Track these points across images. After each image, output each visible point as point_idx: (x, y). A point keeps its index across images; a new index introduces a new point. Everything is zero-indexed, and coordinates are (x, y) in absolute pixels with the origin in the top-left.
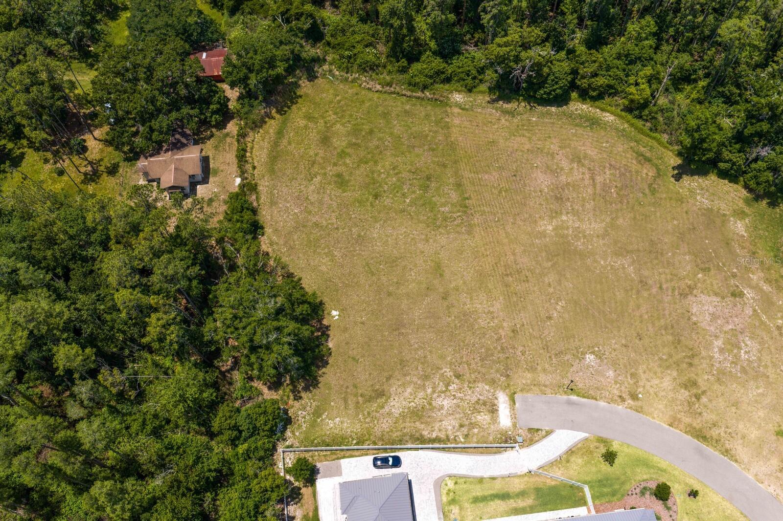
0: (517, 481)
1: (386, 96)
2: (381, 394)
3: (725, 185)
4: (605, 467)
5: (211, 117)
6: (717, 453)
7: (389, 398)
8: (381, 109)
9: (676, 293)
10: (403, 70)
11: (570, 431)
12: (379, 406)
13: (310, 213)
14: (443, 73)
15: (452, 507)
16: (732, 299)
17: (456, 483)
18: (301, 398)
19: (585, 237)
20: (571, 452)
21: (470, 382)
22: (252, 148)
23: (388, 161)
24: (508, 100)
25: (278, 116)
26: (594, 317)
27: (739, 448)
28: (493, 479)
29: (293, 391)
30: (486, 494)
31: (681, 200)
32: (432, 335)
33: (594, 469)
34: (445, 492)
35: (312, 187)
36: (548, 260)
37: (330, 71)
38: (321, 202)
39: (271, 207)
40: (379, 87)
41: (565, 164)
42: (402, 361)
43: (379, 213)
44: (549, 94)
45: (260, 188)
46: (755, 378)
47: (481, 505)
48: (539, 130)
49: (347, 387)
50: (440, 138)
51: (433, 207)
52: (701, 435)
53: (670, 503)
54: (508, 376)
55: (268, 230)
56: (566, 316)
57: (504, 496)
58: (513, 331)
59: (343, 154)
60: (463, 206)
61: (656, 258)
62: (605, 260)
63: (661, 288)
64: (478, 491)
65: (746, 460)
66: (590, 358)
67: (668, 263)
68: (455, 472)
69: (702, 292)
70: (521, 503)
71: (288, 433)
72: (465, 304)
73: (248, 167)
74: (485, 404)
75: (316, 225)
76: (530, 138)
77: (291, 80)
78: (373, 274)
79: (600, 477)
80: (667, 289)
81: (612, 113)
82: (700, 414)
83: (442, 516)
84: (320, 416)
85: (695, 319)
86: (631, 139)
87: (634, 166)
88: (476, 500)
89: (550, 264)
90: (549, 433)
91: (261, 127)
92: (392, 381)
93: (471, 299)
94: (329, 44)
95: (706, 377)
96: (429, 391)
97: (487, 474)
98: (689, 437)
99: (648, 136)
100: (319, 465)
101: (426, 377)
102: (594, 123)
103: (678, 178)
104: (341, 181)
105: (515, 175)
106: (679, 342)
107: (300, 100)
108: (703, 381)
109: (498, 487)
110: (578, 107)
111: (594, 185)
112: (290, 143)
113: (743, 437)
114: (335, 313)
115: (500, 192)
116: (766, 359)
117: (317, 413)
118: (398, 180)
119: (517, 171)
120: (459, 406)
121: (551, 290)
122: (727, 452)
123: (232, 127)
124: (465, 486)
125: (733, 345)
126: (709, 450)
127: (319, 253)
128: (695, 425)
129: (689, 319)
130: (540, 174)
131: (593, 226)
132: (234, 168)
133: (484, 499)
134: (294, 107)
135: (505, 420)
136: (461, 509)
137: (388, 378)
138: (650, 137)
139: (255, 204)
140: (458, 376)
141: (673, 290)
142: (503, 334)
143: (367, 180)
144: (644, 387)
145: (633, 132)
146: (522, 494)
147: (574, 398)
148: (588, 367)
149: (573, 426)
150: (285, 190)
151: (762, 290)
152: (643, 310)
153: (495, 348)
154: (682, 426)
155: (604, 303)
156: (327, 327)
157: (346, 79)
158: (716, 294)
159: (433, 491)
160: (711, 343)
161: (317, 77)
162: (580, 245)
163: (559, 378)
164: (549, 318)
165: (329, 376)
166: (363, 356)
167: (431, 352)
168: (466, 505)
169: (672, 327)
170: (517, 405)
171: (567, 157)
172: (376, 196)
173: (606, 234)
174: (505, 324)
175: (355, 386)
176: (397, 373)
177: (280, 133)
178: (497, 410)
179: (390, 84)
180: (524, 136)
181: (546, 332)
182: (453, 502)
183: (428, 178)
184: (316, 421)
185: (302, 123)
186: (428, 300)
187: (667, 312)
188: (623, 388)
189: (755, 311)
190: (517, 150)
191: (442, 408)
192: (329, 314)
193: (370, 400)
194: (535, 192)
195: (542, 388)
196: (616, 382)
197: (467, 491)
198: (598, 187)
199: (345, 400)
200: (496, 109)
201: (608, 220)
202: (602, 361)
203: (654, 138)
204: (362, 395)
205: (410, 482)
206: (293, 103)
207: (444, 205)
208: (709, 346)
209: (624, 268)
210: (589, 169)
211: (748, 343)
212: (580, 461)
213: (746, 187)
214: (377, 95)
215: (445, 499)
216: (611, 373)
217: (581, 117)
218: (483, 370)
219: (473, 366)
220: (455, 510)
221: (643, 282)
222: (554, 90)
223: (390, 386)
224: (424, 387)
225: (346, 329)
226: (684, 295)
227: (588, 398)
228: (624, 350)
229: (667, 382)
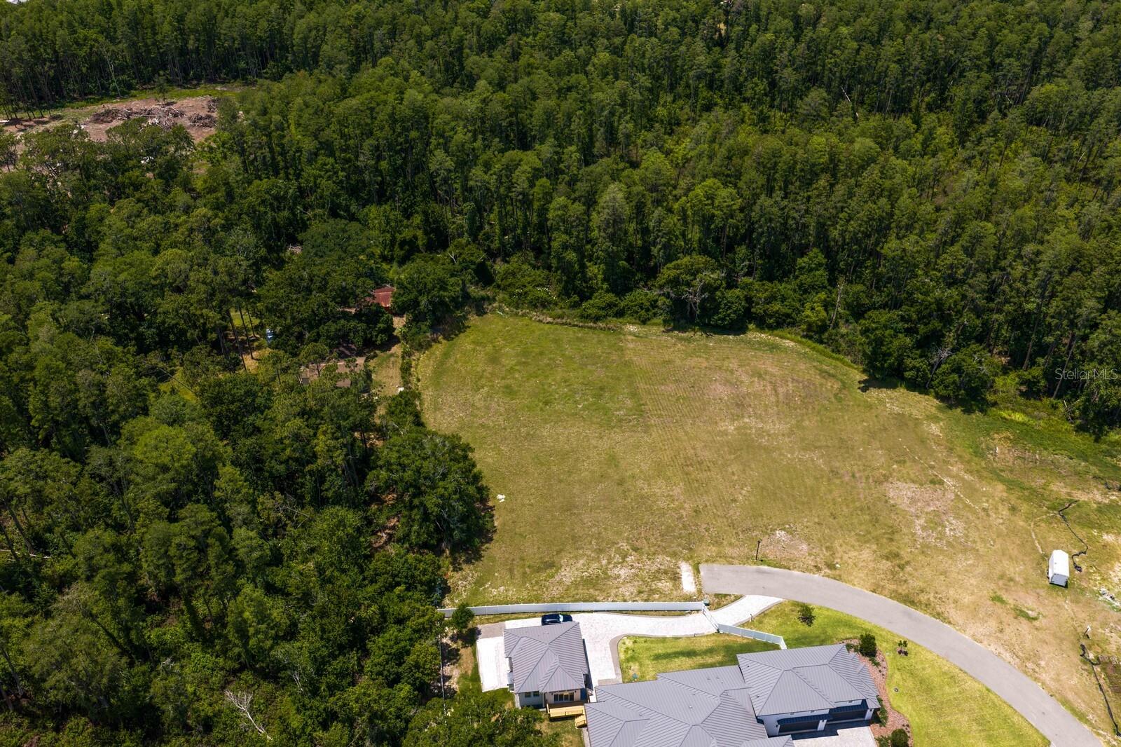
0: (704, 639)
1: (558, 327)
2: (551, 565)
3: (915, 397)
4: (803, 627)
5: (377, 336)
6: (927, 616)
7: (560, 568)
8: (552, 336)
9: (871, 480)
10: (575, 305)
11: (761, 597)
12: (548, 575)
13: (476, 416)
14: (615, 305)
15: (631, 664)
16: (932, 486)
17: (635, 642)
18: (461, 569)
19: (769, 435)
20: (764, 614)
21: (648, 554)
22: (417, 365)
23: (559, 374)
24: (684, 330)
25: (444, 342)
26: (782, 499)
27: (952, 612)
28: (677, 638)
29: (452, 563)
30: (669, 651)
31: (870, 407)
32: (608, 515)
33: (790, 629)
34: (623, 650)
35: (479, 396)
36: (730, 453)
37: (500, 307)
38: (488, 408)
39: (435, 412)
40: (549, 319)
41: (745, 378)
42: (574, 538)
43: (550, 416)
44: (723, 319)
45: (424, 397)
46: (965, 551)
47: (665, 661)
48: (717, 352)
49: (513, 560)
50: (614, 358)
51: (606, 411)
52: (908, 600)
53: (878, 659)
54: (691, 549)
56: (752, 499)
57: (690, 654)
58: (696, 511)
59: (511, 370)
60: (640, 411)
61: (848, 452)
62: (792, 454)
63: (853, 476)
64: (660, 649)
65: (961, 622)
66: (780, 534)
67: (860, 457)
68: (634, 632)
69: (898, 480)
70: (709, 660)
71: (447, 601)
72: (642, 489)
73: (414, 380)
74: (666, 572)
75: (482, 426)
76: (707, 359)
77: (459, 313)
78: (542, 464)
79: (797, 635)
80: (861, 477)
81: (792, 340)
82: (905, 581)
83: (619, 672)
84: (483, 585)
85: (892, 502)
86: (812, 359)
87: (818, 380)
88: (658, 657)
89: (733, 456)
90: (737, 598)
91: (427, 349)
92: (563, 554)
93: (649, 485)
94: (499, 286)
95: (909, 550)
96: (604, 562)
97: (670, 634)
98: (895, 602)
99: (830, 357)
100: (480, 627)
101: (600, 551)
102: (773, 348)
103: (864, 390)
104: (509, 391)
105: (693, 387)
106: (877, 521)
107: (468, 330)
108: (905, 553)
109: (682, 646)
110: (755, 335)
111: (777, 394)
112: (456, 362)
113: (956, 602)
114: (501, 497)
115: (678, 399)
116: (973, 534)
117: (480, 582)
118: (570, 390)
119: (694, 383)
120: (637, 575)
121: (736, 478)
122: (939, 615)
123: (397, 349)
124: (645, 645)
125: (935, 522)
126: (919, 613)
127: (485, 449)
128: (900, 591)
129: (886, 502)
130: (719, 386)
131: (776, 426)
132: (398, 380)
133: (667, 656)
134: (462, 335)
135: (688, 586)
136: (641, 665)
137: (559, 552)
138: (833, 358)
139: (418, 408)
140: (636, 550)
141: (867, 478)
142: (684, 514)
143: (537, 390)
144: (841, 558)
145: (815, 355)
146: (710, 651)
147: (765, 568)
148: (779, 541)
149: (765, 592)
150: (450, 398)
151: (963, 479)
152: (836, 493)
153: (676, 526)
154: (886, 592)
155: (793, 488)
156: (492, 508)
157: (517, 314)
158: (913, 482)
159: (609, 649)
160: (913, 522)
161: (486, 313)
162: (764, 441)
163: (746, 550)
164: (735, 501)
165: (494, 551)
166: (532, 533)
167: (605, 529)
168: (648, 662)
169: (869, 508)
170: (702, 573)
171: (747, 373)
172: (546, 403)
173: (791, 433)
174: (686, 506)
175: (522, 559)
176: (568, 547)
177: (446, 355)
178: (680, 578)
179: (560, 317)
180: (701, 357)
181: (731, 512)
182: (632, 659)
183: (602, 389)
184: (478, 590)
185: (470, 347)
186: (601, 486)
187: (862, 496)
188: (818, 559)
189: (957, 495)
190: (694, 367)
191: (619, 576)
192: (495, 498)
193: (539, 570)
194: (715, 400)
195: (729, 560)
196: (810, 555)
197: (648, 649)
198: (781, 397)
199: (511, 571)
200: (672, 337)
201: (793, 422)
202: (793, 536)
203: (838, 359)
204: (529, 567)
205: (584, 641)
206: (460, 332)
207: (618, 410)
208: (909, 524)
209: (812, 460)
210: (771, 382)
211: (953, 522)
212: (774, 622)
213: (937, 396)
214: (548, 326)
215: (622, 656)
216: (804, 547)
217: (759, 343)
218: (664, 544)
219: (653, 540)
220: (635, 667)
221: (835, 472)
222: (729, 315)
223: (562, 558)
224: (598, 560)
225: (512, 511)
226: (879, 482)
227: (780, 567)
228: (818, 527)
229: (866, 554)
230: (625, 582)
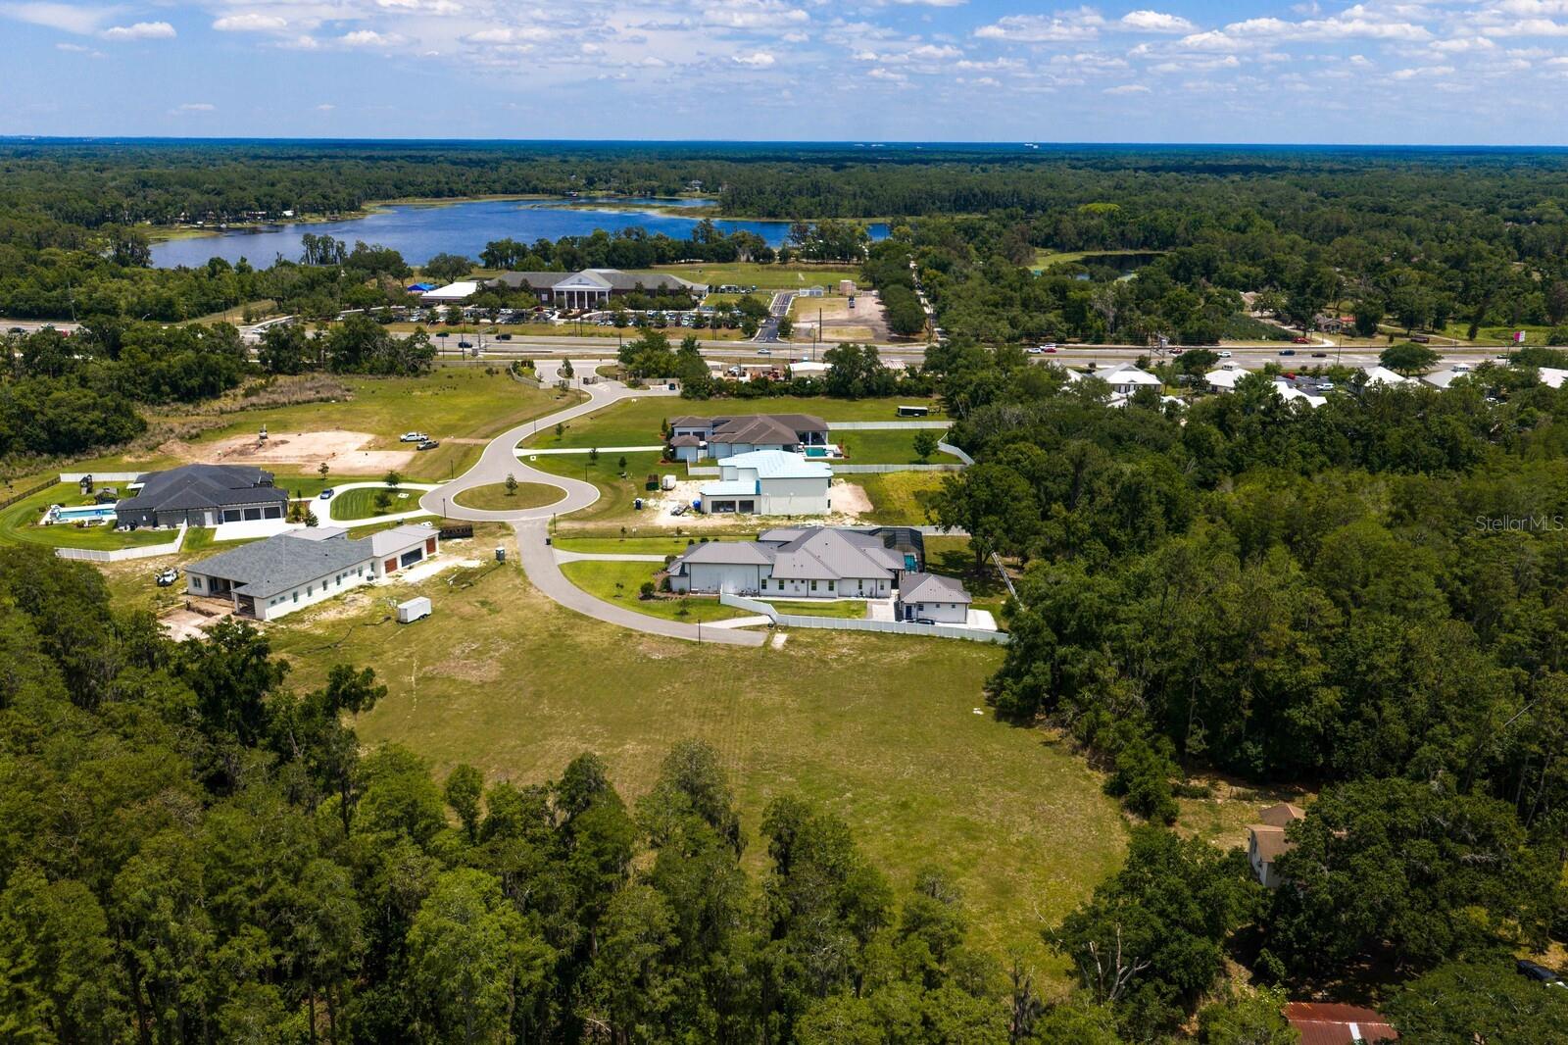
2: (921, 663)
7: (912, 659)
9: (503, 685)
11: (714, 627)
12: (925, 657)
19: (583, 735)
20: (720, 619)
21: (812, 658)
39: (1099, 817)
45: (1126, 838)
50: (759, 864)
55: (1097, 790)
66: (657, 658)
90: (738, 628)
92: (906, 667)
96: (862, 658)
101: (863, 666)
104: (969, 831)
114: (979, 713)
120: (831, 648)
129: (509, 669)
131: (561, 743)
135: (780, 640)
137: (911, 669)
140: (824, 662)
142: (754, 679)
147: (694, 639)
148: (664, 654)
150: (1077, 833)
152: (560, 678)
153: (769, 673)
163: (704, 652)
170: (763, 642)
172: (905, 806)
174: (748, 684)
178: (788, 641)
181: (698, 676)
187: (532, 675)
191: (850, 650)
193: (935, 661)
195: (727, 649)
196: (640, 644)
199: (965, 664)
201: (531, 746)
202: (645, 655)
204: (945, 664)
212: (715, 615)
215: (863, 613)
216: (640, 648)
225: (964, 701)
227: (678, 639)
230: (844, 646)
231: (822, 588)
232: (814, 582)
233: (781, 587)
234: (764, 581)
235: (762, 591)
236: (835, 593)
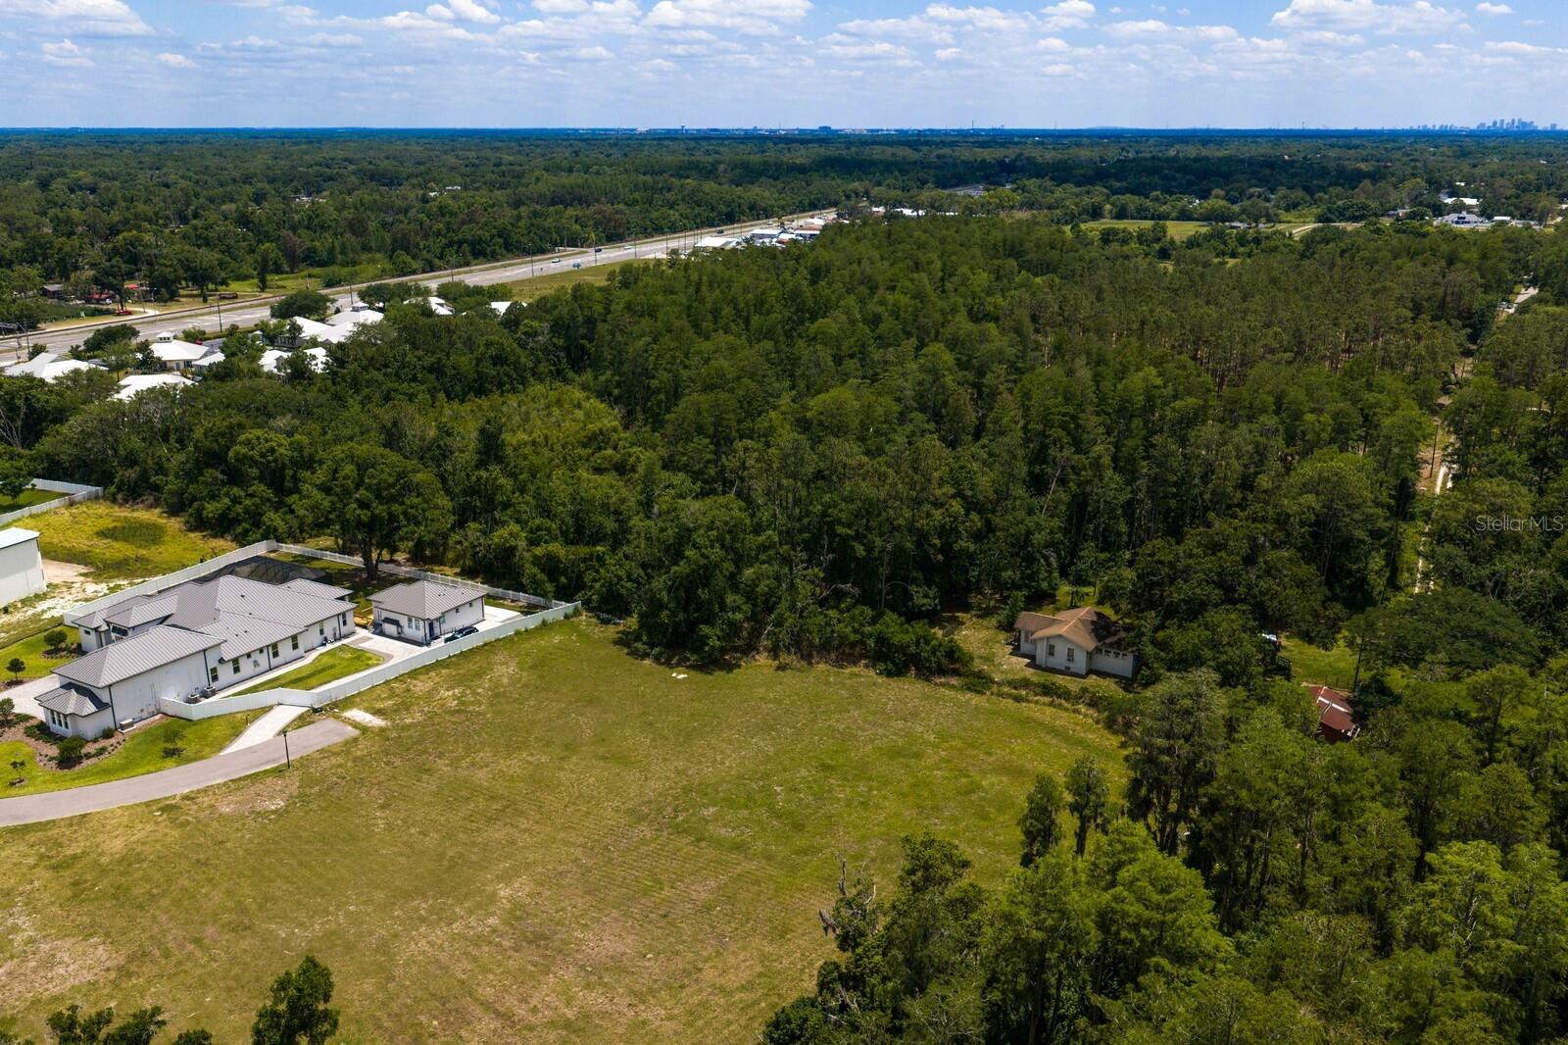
9: (157, 953)
11: (252, 744)
15: (354, 656)
17: (367, 665)
19: (422, 920)
20: (236, 735)
28: (325, 683)
33: (191, 736)
34: (374, 657)
41: (595, 999)
47: (321, 668)
48: (729, 1023)
54: (390, 739)
57: (298, 680)
60: (685, 830)
61: (237, 978)
62: (348, 914)
64: (334, 671)
66: (276, 806)
67: (204, 985)
68: (377, 668)
69: (94, 983)
71: (592, 620)
74: (396, 711)
80: (181, 947)
85: (94, 940)
88: (331, 667)
95: (36, 884)
105: (665, 916)
108: (43, 874)
109: (313, 682)
111: (486, 1006)
114: (682, 676)
119: (672, 924)
124: (354, 667)
129: (107, 935)
131: (423, 943)
133: (321, 671)
141: (167, 954)
144: (157, 823)
147: (269, 767)
148: (272, 798)
152: (217, 896)
159: (388, 653)
163: (312, 770)
168: (338, 662)
170: (350, 728)
171: (605, 1015)
173: (383, 947)
178: (373, 714)
180: (743, 988)
182: (357, 658)
187: (164, 918)
188: (195, 807)
190: (718, 954)
195: (327, 755)
196: (211, 806)
197: (347, 666)
201: (398, 972)
202: (253, 811)
209: (301, 925)
210: (531, 1029)
212: (217, 734)
215: (369, 655)
216: (226, 810)
220: (349, 656)
221: (239, 928)
226: (140, 956)
227: (247, 777)
228: (220, 838)
229: (117, 845)
230: (435, 690)
231: (286, 650)
232: (275, 646)
233: (237, 670)
234: (214, 670)
235: (215, 685)
236: (300, 651)
